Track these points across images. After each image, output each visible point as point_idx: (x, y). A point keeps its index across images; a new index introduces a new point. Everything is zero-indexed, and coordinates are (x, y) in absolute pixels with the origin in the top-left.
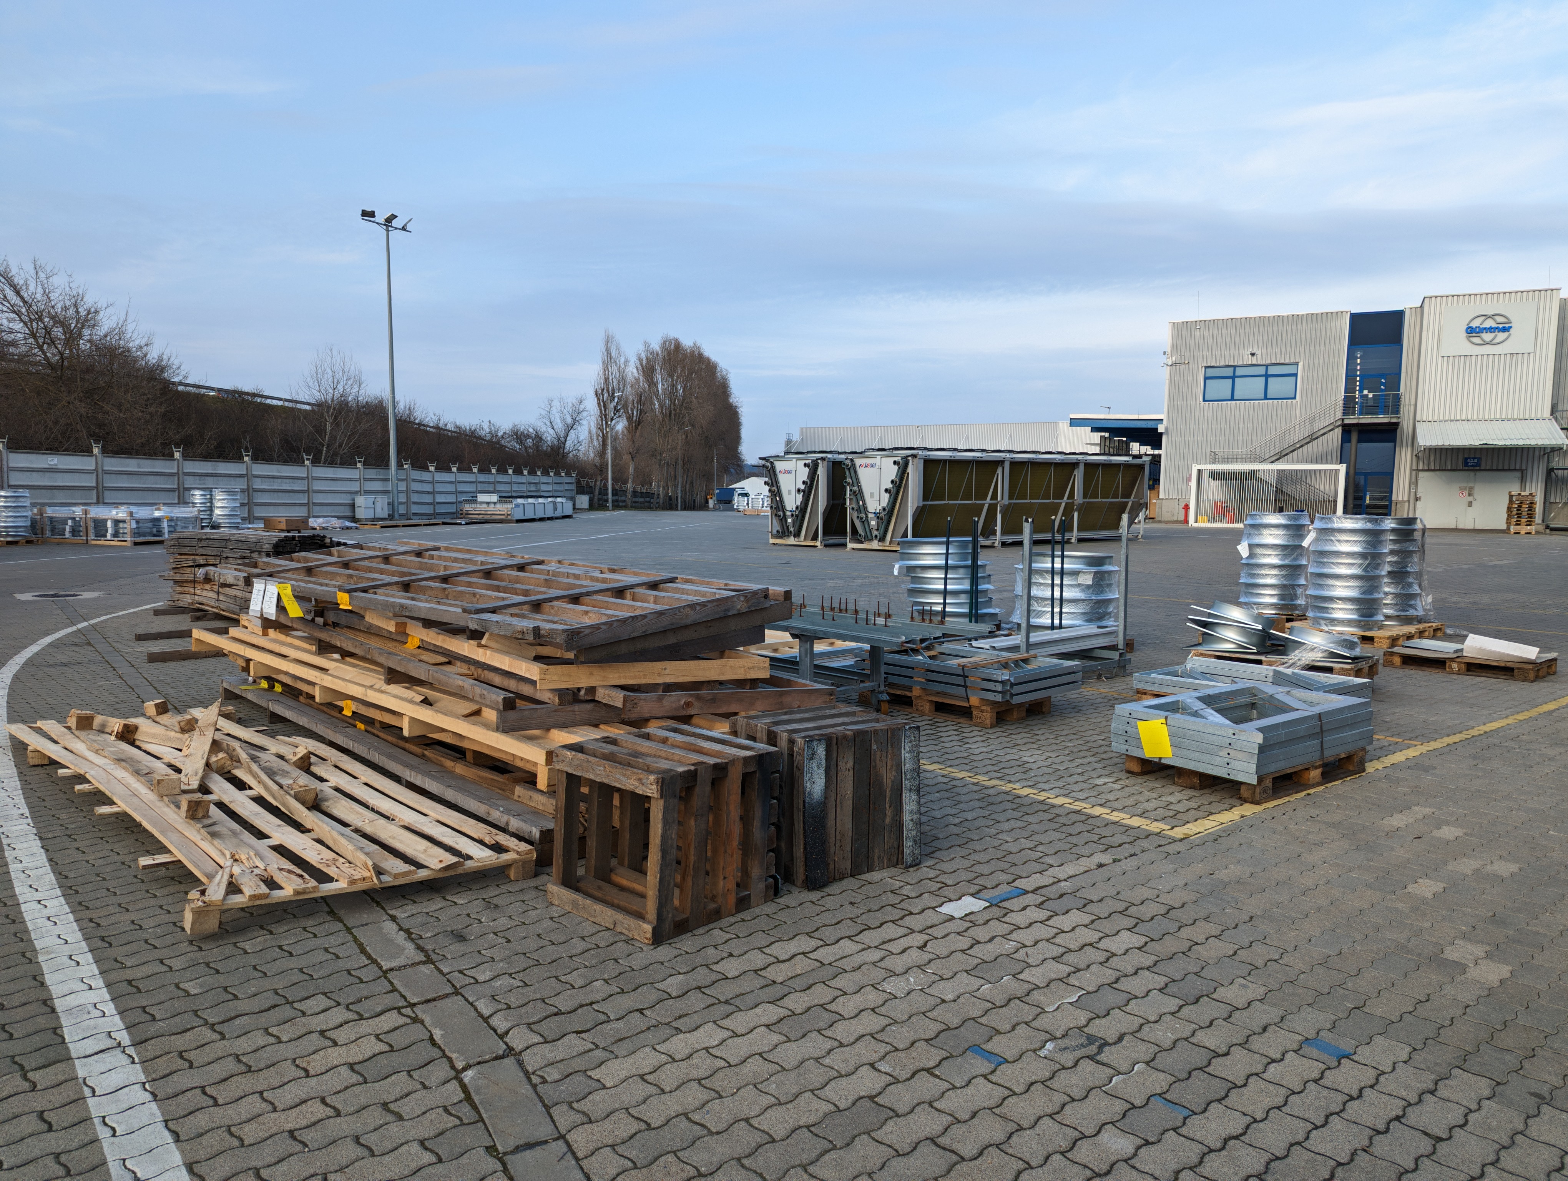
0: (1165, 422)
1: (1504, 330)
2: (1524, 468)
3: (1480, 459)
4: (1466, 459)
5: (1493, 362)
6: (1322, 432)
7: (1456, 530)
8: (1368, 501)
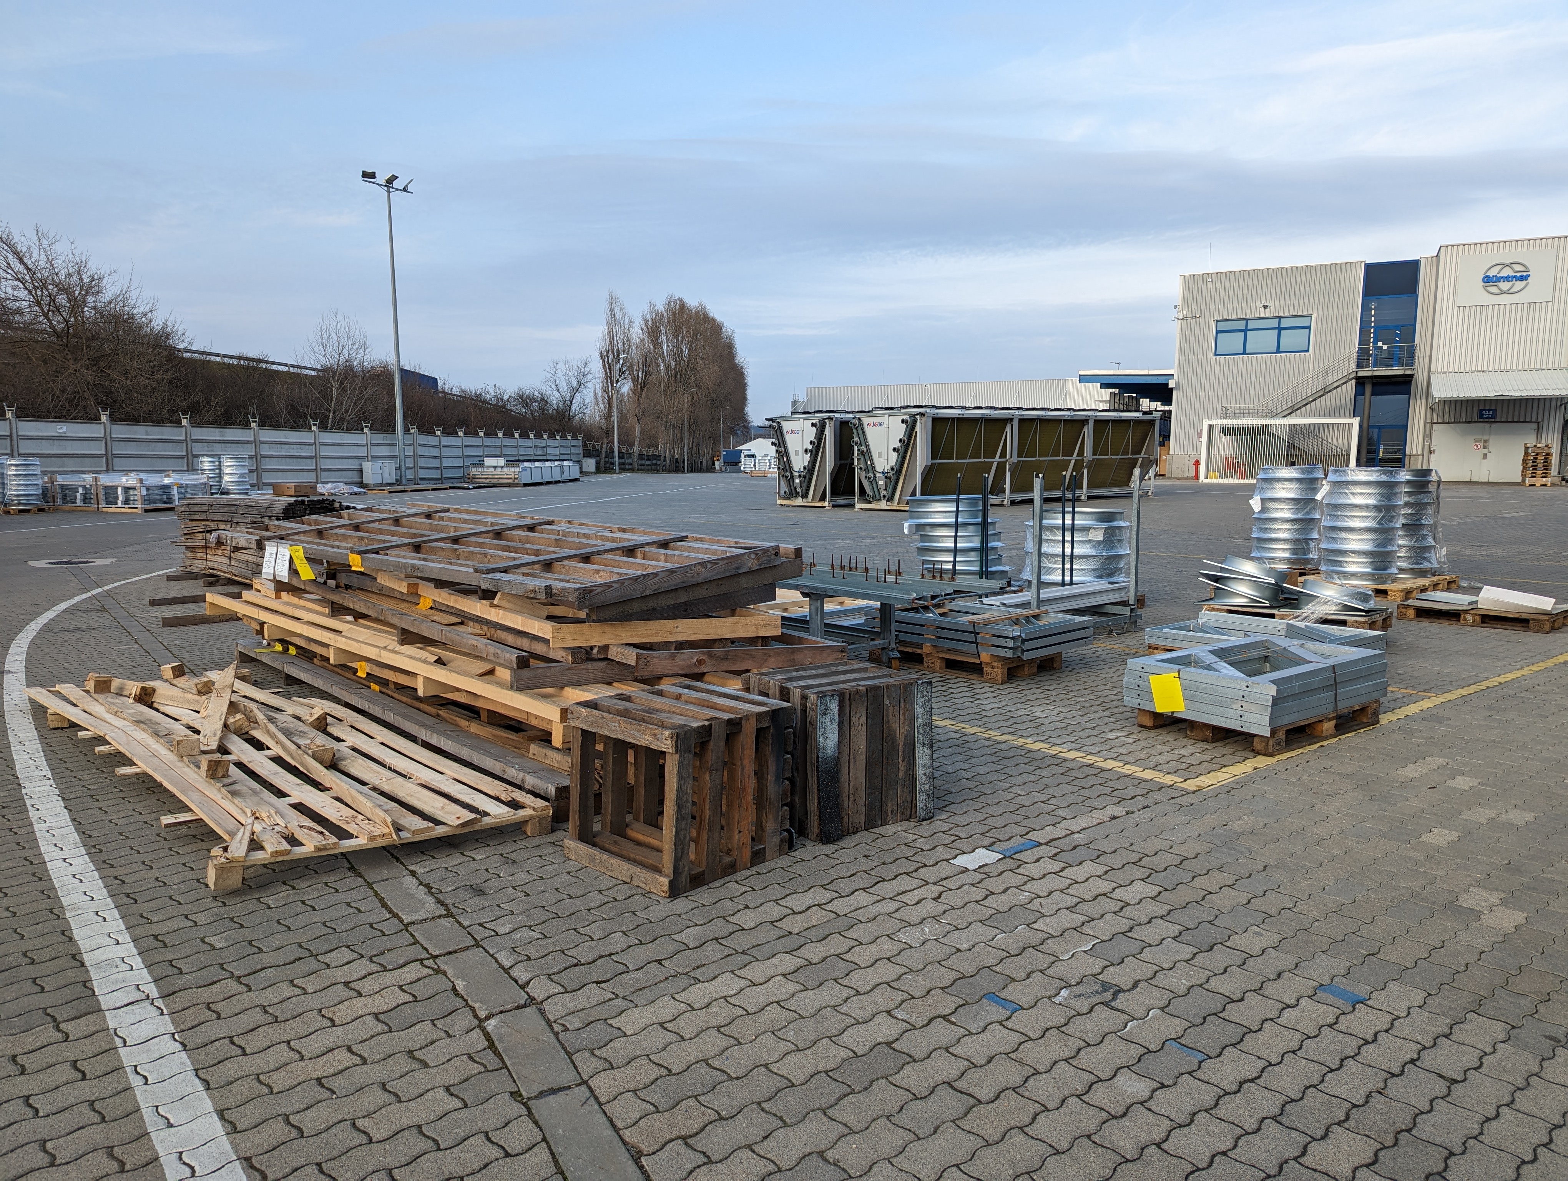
0: (1175, 377)
1: (1522, 278)
2: (1540, 419)
3: (1495, 411)
4: (1481, 411)
5: (1510, 312)
6: (1335, 385)
7: (1471, 483)
8: (1381, 455)
